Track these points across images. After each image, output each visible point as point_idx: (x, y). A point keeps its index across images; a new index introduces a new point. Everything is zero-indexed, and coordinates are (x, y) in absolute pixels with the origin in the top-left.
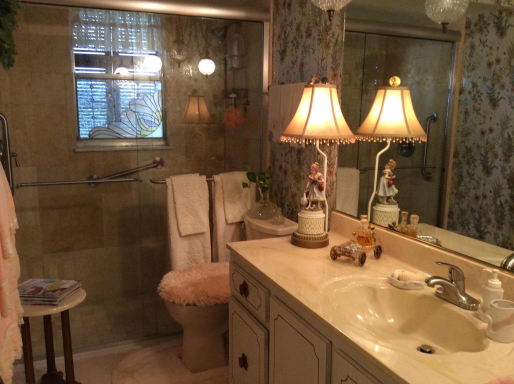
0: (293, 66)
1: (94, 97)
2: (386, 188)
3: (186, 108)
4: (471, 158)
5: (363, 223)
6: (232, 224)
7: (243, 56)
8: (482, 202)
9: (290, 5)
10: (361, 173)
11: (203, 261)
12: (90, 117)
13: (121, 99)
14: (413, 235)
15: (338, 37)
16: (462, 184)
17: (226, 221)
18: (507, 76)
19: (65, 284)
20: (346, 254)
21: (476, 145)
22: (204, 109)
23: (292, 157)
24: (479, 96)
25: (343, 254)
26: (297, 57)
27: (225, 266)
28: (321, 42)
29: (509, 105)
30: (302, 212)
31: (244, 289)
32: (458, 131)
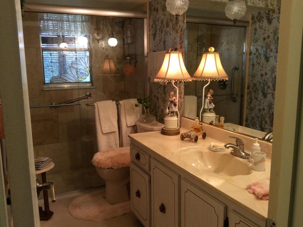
0: (160, 42)
1: (52, 60)
2: (209, 104)
3: (103, 65)
4: (256, 89)
5: (196, 121)
6: (130, 127)
7: (134, 37)
8: (263, 112)
9: (157, 10)
10: (197, 98)
11: (115, 147)
12: (51, 71)
13: (67, 61)
14: (222, 127)
15: (182, 27)
16: (252, 103)
17: (127, 125)
18: (273, 45)
19: (43, 159)
20: (188, 137)
21: (258, 82)
22: (113, 65)
23: (161, 90)
24: (259, 56)
25: (187, 137)
26: (162, 37)
27: (127, 148)
28: (174, 30)
29: (275, 60)
30: (166, 118)
31: (138, 157)
32: (249, 75)
